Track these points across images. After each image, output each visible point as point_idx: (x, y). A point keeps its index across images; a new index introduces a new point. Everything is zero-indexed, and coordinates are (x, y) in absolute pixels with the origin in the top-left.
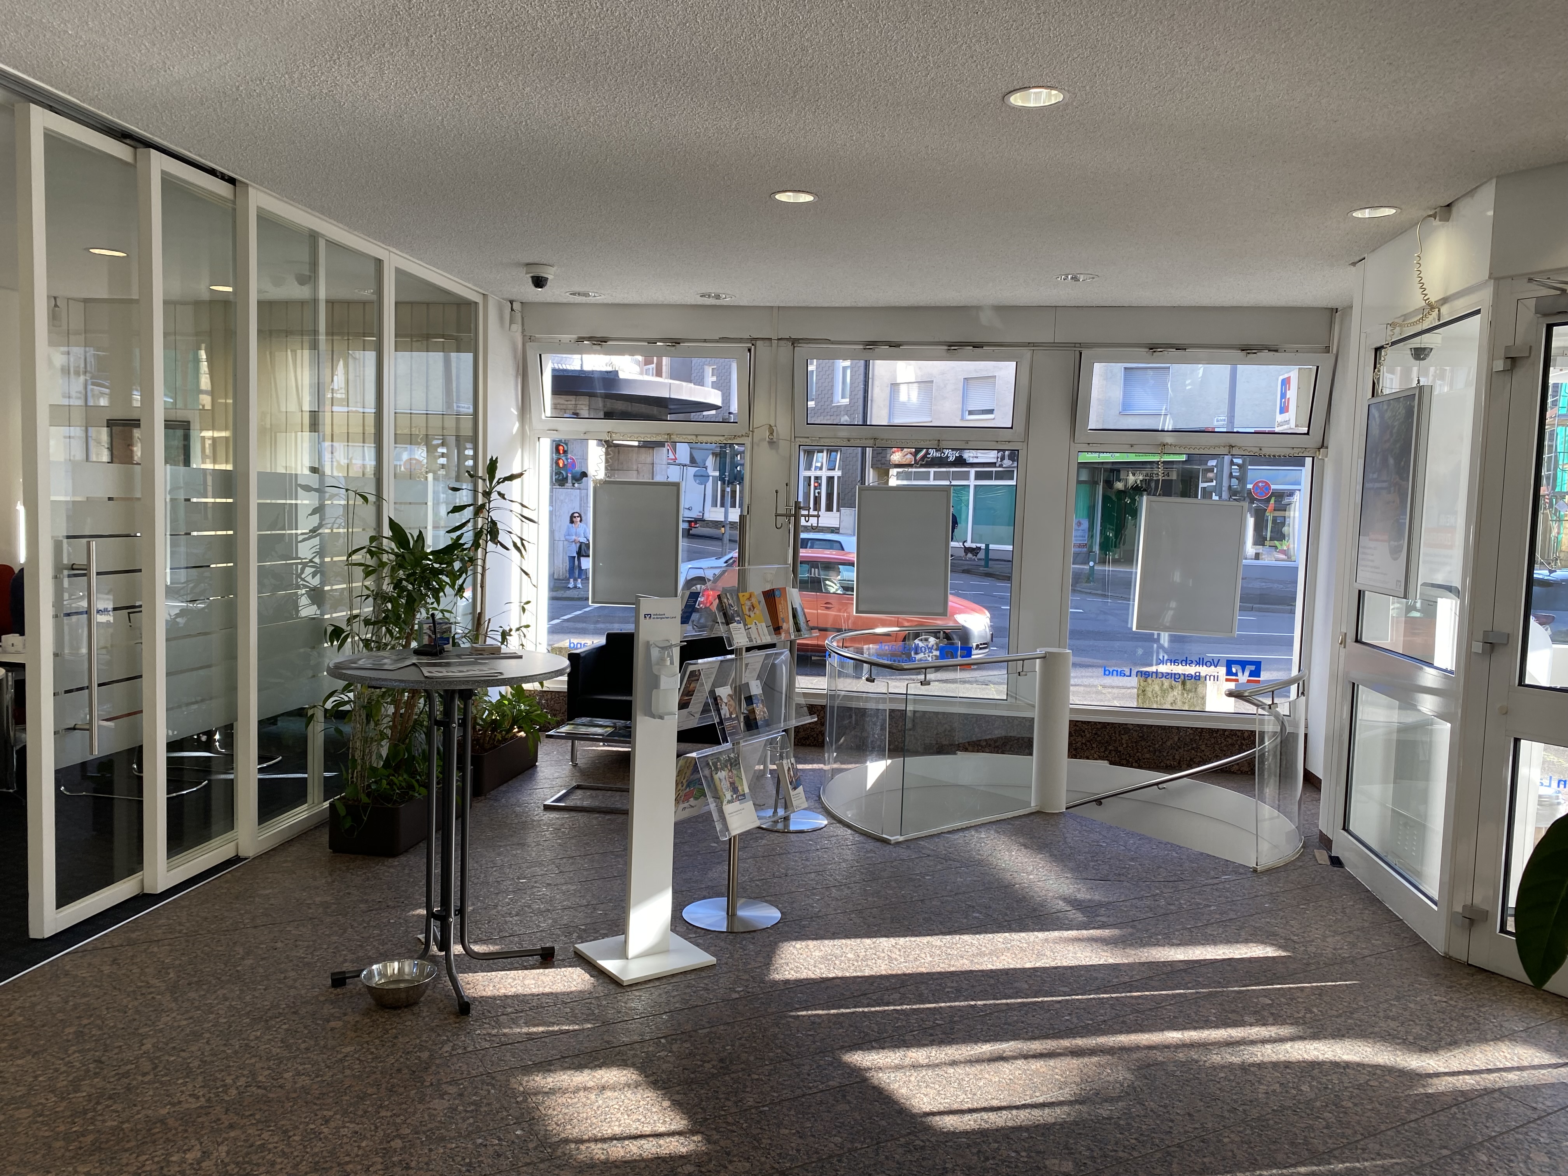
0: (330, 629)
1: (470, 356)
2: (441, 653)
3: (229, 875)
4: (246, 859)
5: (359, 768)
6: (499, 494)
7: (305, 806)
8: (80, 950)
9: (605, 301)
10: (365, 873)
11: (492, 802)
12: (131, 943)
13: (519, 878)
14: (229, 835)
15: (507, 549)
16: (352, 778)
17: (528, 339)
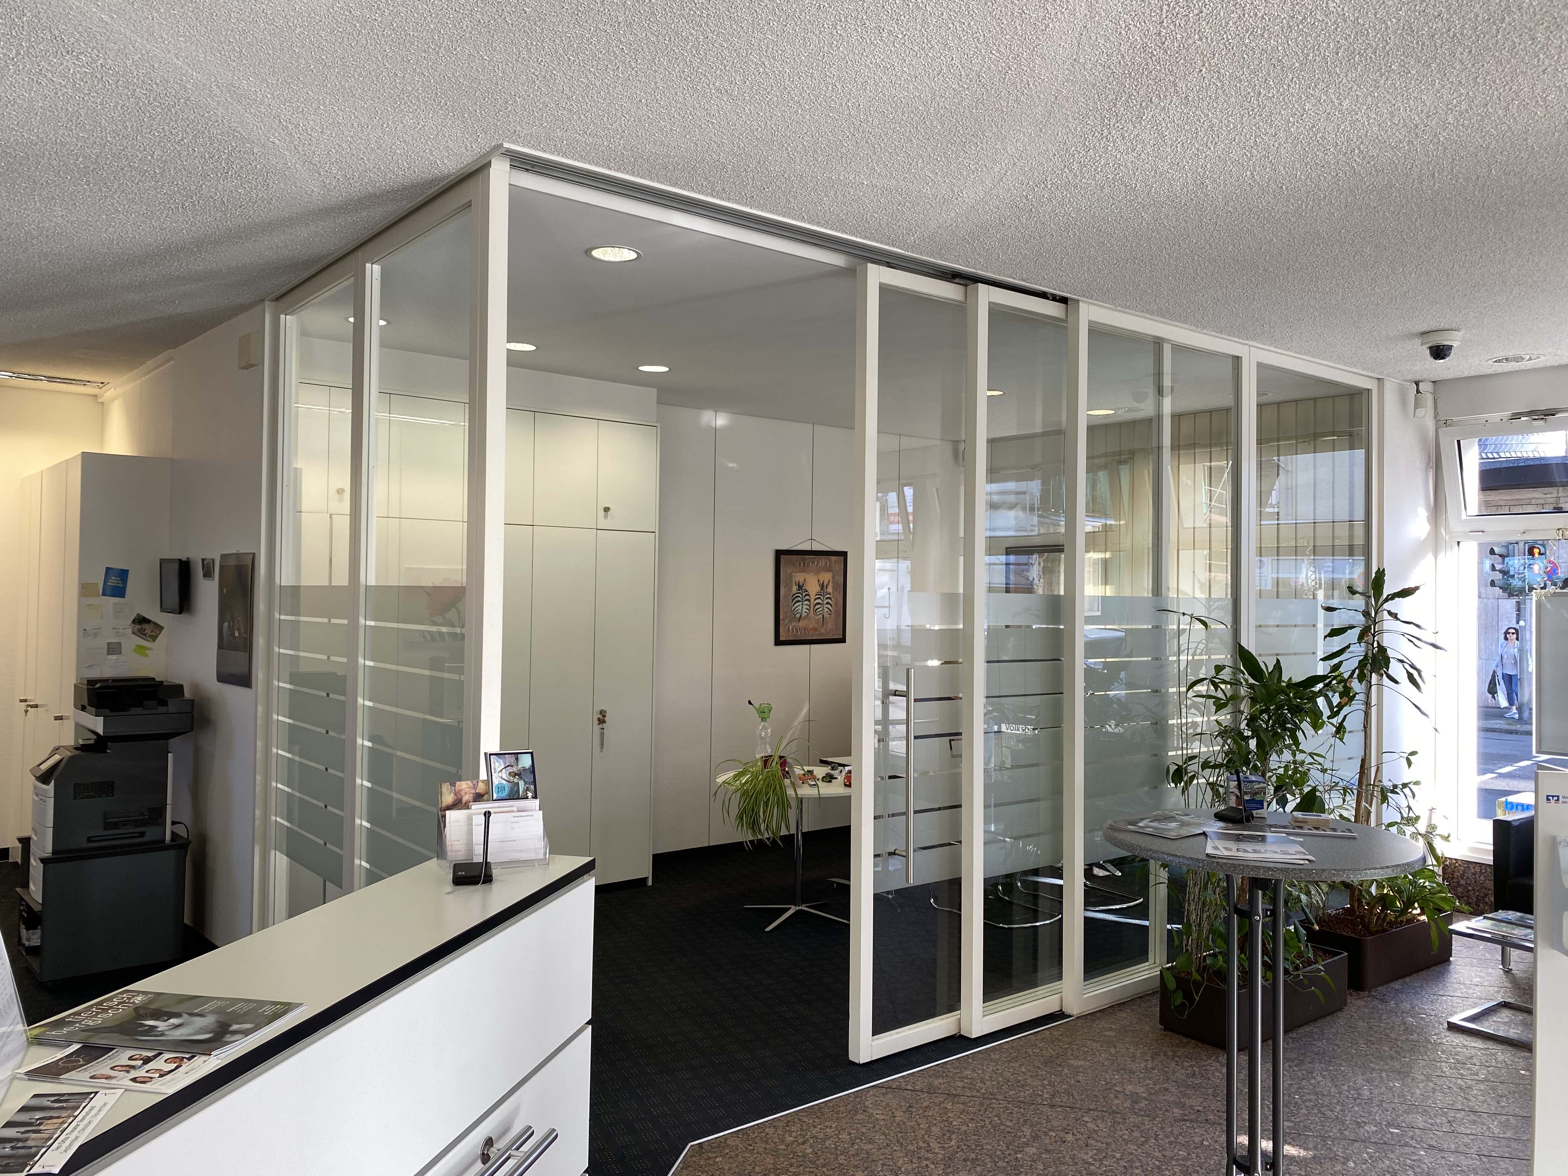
0: (1173, 768)
1: (1360, 453)
2: (1248, 820)
3: (1048, 1032)
4: (1070, 1016)
5: (1195, 935)
6: (1390, 613)
7: (1147, 964)
8: (886, 1085)
9: (1549, 364)
10: (1191, 1066)
11: (1376, 1003)
12: (931, 1091)
13: (1389, 1125)
14: (1055, 985)
15: (1396, 682)
16: (1187, 945)
17: (1442, 423)
